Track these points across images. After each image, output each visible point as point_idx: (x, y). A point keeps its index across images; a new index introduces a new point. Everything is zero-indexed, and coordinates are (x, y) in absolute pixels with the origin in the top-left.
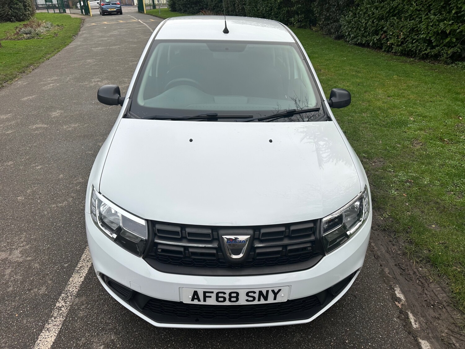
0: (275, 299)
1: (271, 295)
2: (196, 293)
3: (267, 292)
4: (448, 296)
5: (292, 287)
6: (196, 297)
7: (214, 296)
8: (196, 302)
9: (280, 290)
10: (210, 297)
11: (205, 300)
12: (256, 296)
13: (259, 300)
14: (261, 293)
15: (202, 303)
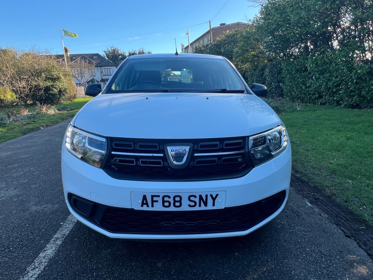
0: (214, 205)
1: (210, 201)
2: (145, 198)
3: (207, 196)
5: (228, 192)
6: (145, 202)
7: (160, 200)
8: (145, 208)
9: (217, 195)
10: (157, 201)
11: (153, 206)
12: (197, 200)
13: (200, 206)
14: (201, 197)
15: (150, 209)
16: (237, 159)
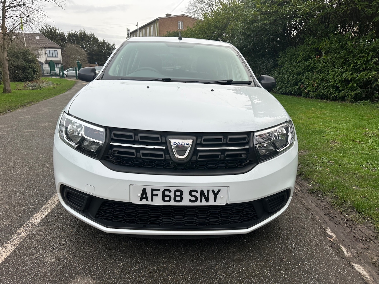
0: (215, 201)
1: (212, 196)
2: (144, 191)
3: (208, 191)
4: (374, 232)
5: (230, 188)
6: (144, 196)
7: (160, 194)
8: (144, 202)
9: (219, 191)
10: (157, 195)
11: (152, 200)
12: (198, 195)
13: (201, 201)
14: (202, 192)
15: (149, 203)
16: (240, 155)
